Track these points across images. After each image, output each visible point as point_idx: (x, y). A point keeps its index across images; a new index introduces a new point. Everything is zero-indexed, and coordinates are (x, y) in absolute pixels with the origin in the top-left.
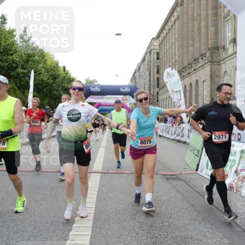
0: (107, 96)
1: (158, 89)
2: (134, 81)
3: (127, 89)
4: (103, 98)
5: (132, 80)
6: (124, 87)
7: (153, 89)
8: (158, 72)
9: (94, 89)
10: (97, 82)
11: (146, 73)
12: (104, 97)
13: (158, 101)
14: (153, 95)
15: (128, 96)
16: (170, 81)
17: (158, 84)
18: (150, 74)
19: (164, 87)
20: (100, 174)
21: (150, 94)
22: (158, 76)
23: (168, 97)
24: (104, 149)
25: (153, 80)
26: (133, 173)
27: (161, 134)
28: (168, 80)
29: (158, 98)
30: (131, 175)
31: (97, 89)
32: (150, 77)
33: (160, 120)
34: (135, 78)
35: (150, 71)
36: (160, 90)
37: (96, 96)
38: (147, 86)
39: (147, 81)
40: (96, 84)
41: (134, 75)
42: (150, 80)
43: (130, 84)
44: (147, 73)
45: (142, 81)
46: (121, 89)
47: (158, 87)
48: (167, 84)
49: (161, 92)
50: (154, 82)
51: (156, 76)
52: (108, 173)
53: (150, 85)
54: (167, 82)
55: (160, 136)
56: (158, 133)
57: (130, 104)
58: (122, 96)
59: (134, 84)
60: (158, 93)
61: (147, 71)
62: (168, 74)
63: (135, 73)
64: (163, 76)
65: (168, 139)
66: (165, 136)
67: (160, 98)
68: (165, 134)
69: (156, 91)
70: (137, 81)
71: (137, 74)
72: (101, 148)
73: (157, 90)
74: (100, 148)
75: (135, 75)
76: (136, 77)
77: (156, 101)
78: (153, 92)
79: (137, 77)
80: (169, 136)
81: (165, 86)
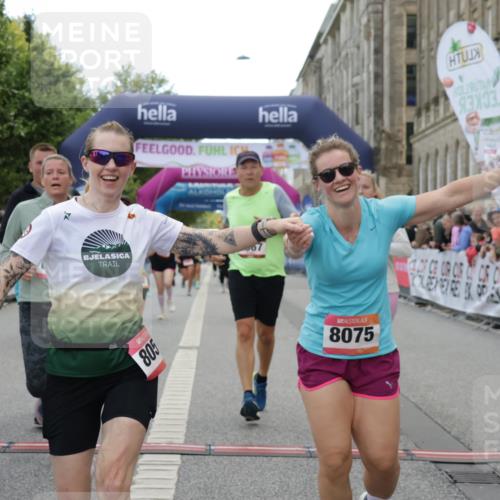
0: (206, 141)
1: (412, 111)
2: (313, 80)
3: (283, 110)
4: (188, 151)
5: (303, 75)
6: (272, 104)
7: (392, 111)
8: (411, 42)
9: (150, 115)
10: (162, 82)
11: (364, 45)
12: (193, 144)
13: (409, 160)
14: (390, 137)
15: (290, 141)
16: (461, 78)
17: (412, 92)
18: (378, 51)
19: (436, 101)
20: (177, 458)
21: (379, 131)
22: (412, 56)
23: (452, 143)
24: (194, 354)
25: (392, 73)
26: (311, 455)
27: (426, 296)
28: (454, 76)
29: (410, 146)
30: (304, 461)
31: (166, 114)
32: (378, 63)
33: (418, 236)
34: (319, 68)
35: (379, 38)
36: (419, 114)
37: (161, 143)
38: (366, 99)
39: (366, 78)
40: (161, 91)
41: (312, 56)
42: (378, 77)
43: (299, 93)
44: (367, 48)
45: (347, 79)
46: (261, 112)
47: (411, 103)
48: (449, 92)
49: (422, 125)
50: (394, 83)
51: (405, 57)
52: (209, 453)
53: (379, 95)
54: (451, 84)
55: (422, 303)
56: (413, 293)
57: (297, 173)
58: (265, 141)
59: (312, 93)
60: (410, 127)
61: (368, 37)
62: (455, 47)
63: (316, 47)
64: (433, 59)
65: (455, 313)
66: (441, 302)
67: (420, 148)
68: (439, 296)
69: (405, 120)
70: (325, 81)
71: (325, 51)
72: (180, 353)
73: (406, 114)
74: (175, 352)
75: (319, 55)
76: (320, 60)
77: (403, 161)
78: (392, 124)
79: (327, 63)
80: (457, 304)
81: (440, 98)
